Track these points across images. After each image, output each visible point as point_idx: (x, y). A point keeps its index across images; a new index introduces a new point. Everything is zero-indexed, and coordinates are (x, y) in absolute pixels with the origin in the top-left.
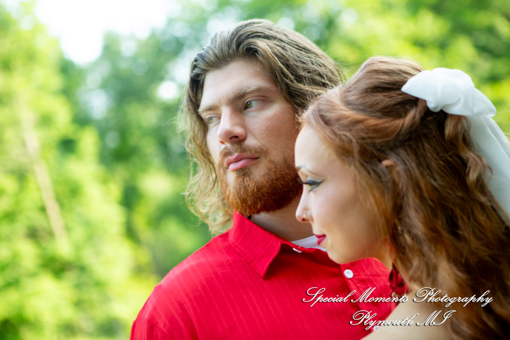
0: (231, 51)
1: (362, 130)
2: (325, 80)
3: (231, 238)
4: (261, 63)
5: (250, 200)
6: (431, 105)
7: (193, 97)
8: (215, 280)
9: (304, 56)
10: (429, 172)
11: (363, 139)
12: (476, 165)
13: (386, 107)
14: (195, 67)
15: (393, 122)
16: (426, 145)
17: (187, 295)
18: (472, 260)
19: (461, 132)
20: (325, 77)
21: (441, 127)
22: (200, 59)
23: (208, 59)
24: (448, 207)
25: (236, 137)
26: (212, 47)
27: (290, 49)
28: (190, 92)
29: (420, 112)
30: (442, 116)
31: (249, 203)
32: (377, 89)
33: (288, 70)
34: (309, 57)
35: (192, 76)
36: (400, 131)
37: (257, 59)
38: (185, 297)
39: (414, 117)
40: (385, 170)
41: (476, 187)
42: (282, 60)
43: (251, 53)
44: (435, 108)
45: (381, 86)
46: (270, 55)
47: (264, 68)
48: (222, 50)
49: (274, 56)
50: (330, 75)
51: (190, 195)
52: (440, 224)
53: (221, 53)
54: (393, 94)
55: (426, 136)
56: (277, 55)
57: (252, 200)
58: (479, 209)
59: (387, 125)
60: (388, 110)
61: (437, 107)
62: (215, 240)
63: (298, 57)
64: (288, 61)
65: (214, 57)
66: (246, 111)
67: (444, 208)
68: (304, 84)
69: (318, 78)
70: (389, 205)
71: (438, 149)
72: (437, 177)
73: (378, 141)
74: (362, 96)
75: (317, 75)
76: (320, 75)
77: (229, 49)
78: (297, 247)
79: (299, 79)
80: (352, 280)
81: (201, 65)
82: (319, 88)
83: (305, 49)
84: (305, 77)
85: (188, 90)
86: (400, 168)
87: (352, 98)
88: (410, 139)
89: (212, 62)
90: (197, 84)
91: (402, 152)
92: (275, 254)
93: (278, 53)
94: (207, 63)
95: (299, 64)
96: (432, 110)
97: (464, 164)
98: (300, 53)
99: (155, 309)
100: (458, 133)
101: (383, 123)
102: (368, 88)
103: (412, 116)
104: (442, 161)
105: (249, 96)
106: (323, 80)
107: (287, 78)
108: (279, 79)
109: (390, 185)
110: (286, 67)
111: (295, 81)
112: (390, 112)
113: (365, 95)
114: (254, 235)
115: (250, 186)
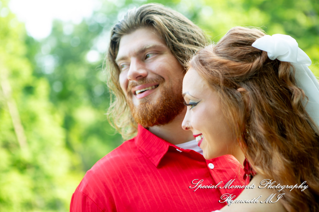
0: (137, 22)
1: (226, 69)
2: (196, 41)
3: (136, 142)
4: (156, 29)
5: (149, 117)
6: (270, 55)
7: (112, 52)
8: (126, 168)
9: (183, 26)
10: (267, 96)
11: (226, 74)
12: (298, 94)
13: (242, 56)
14: (114, 33)
15: (245, 65)
16: (266, 80)
17: (108, 177)
18: (295, 153)
19: (289, 73)
20: (196, 39)
21: (276, 69)
22: (117, 28)
23: (123, 28)
24: (279, 118)
25: (140, 76)
26: (125, 20)
27: (174, 21)
28: (111, 49)
29: (263, 59)
30: (277, 62)
31: (148, 119)
32: (236, 44)
33: (173, 34)
34: (186, 27)
35: (112, 40)
36: (250, 69)
37: (153, 27)
38: (107, 179)
39: (259, 62)
40: (239, 94)
41: (298, 108)
42: (169, 28)
43: (150, 24)
44: (273, 58)
45: (239, 42)
46: (162, 25)
47: (158, 33)
48: (131, 22)
49: (164, 25)
50: (199, 38)
51: (110, 115)
52: (274, 128)
53: (130, 24)
54: (246, 47)
55: (266, 74)
56: (166, 25)
57: (150, 117)
58: (299, 121)
59: (242, 66)
60: (243, 57)
61: (274, 57)
62: (126, 143)
63: (179, 26)
64: (173, 29)
65: (126, 26)
66: (146, 60)
67: (277, 119)
68: (183, 43)
69: (191, 40)
70: (241, 116)
71: (274, 83)
72: (273, 100)
73: (236, 76)
74: (227, 48)
75: (191, 38)
76: (193, 38)
77: (135, 21)
78: (179, 148)
79: (180, 40)
80: (213, 170)
81: (118, 32)
82: (192, 46)
83: (183, 22)
84: (184, 39)
85: (109, 48)
86: (249, 92)
87: (220, 50)
88: (256, 75)
89: (125, 29)
90: (115, 44)
91: (250, 83)
92: (165, 152)
93: (167, 24)
94: (122, 30)
95: (180, 31)
96: (270, 58)
97: (290, 93)
98: (180, 24)
99: (87, 186)
100: (287, 73)
101: (240, 65)
102: (231, 44)
103: (258, 61)
104: (276, 90)
105: (148, 51)
106: (195, 42)
107: (172, 39)
108: (167, 39)
109: (242, 103)
110: (172, 33)
111: (177, 41)
112: (244, 58)
113: (228, 48)
114: (151, 141)
115: (149, 108)
